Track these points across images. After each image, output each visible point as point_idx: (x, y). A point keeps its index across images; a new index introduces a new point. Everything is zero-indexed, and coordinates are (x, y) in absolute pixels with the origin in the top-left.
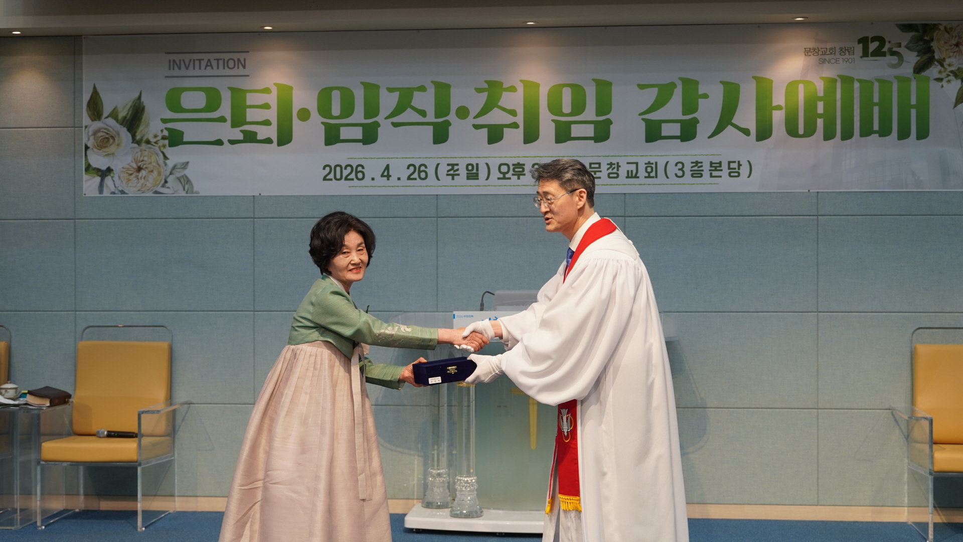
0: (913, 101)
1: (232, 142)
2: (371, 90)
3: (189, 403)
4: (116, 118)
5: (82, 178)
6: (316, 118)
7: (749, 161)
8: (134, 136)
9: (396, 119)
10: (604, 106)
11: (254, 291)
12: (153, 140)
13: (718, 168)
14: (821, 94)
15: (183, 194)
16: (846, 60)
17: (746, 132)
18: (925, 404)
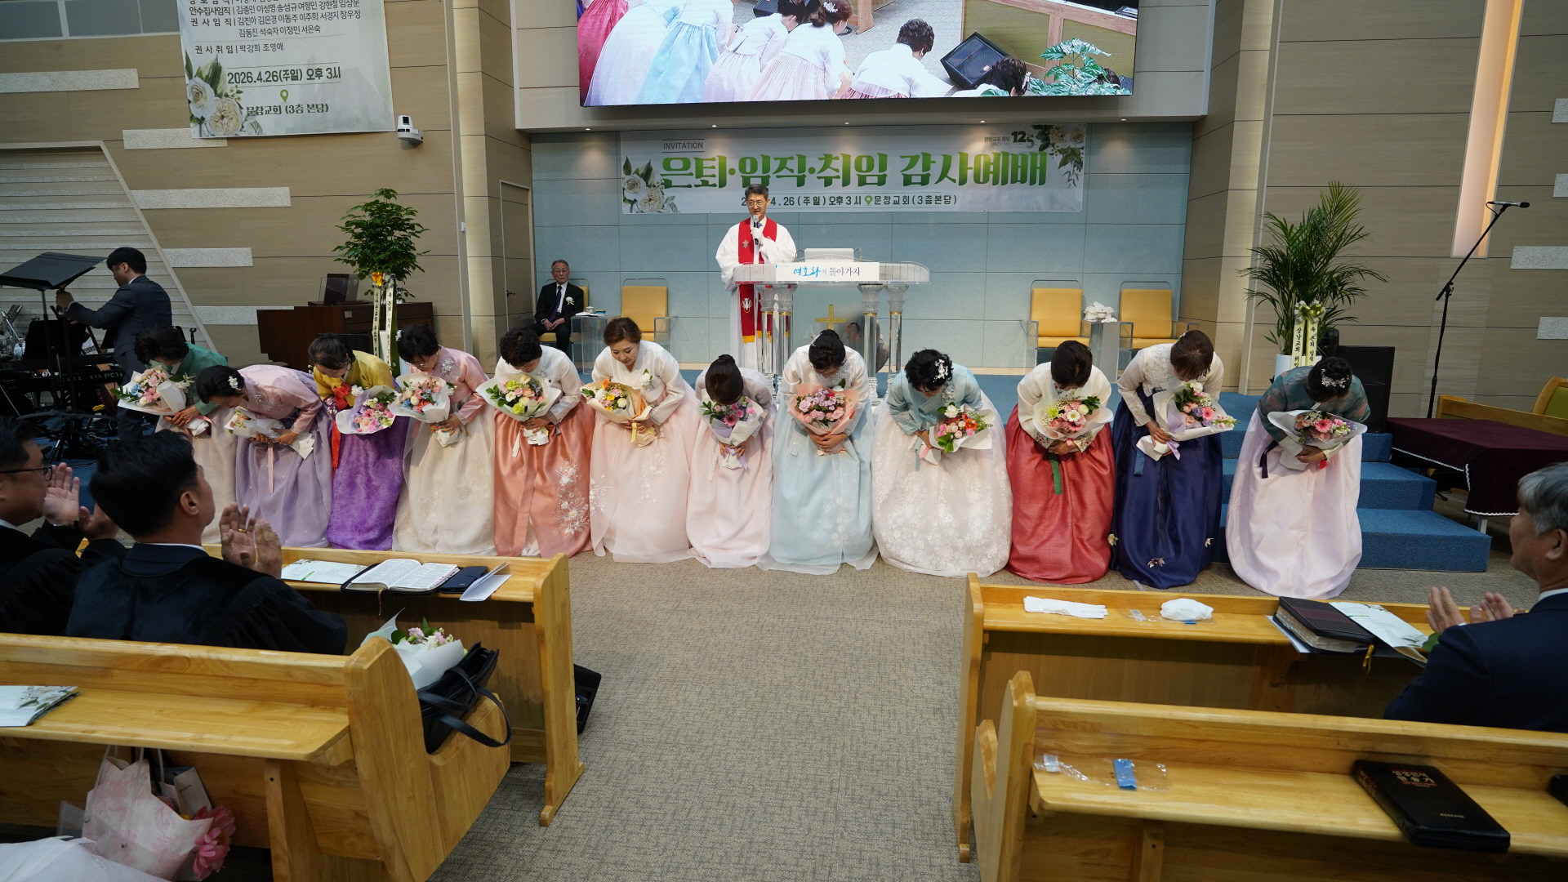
0: (1038, 165)
1: (696, 186)
2: (766, 158)
3: (677, 317)
4: (638, 174)
5: (622, 204)
6: (738, 173)
7: (955, 196)
8: (647, 184)
9: (779, 174)
10: (883, 168)
12: (657, 185)
13: (939, 199)
14: (992, 161)
15: (672, 212)
16: (1005, 143)
17: (954, 181)
18: (1035, 318)
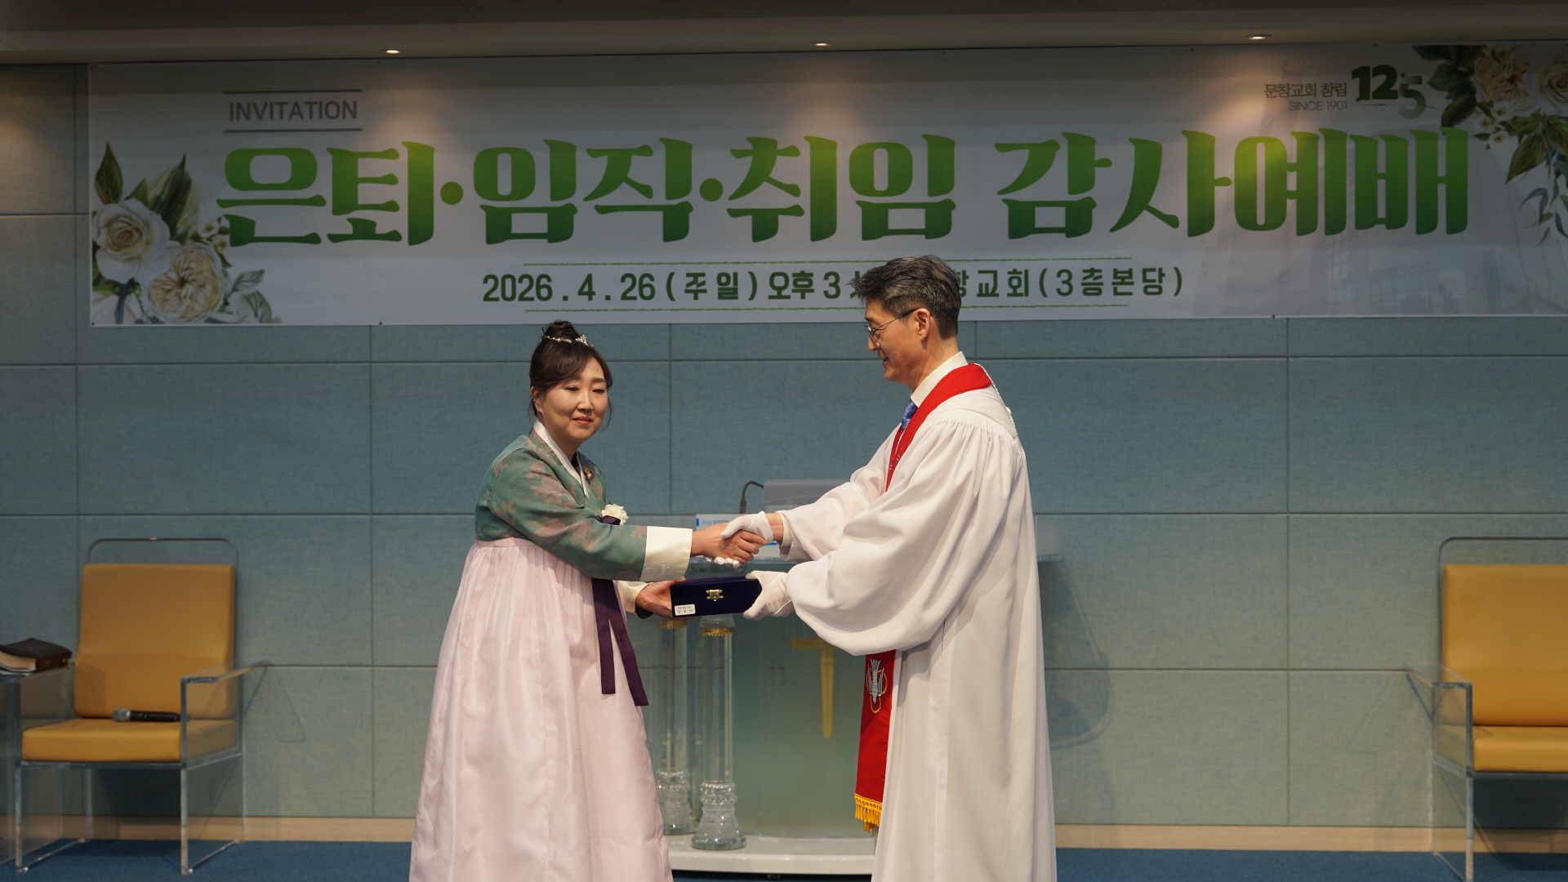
0: (1442, 171)
1: (335, 238)
2: (562, 153)
3: (266, 665)
4: (143, 199)
5: (89, 297)
6: (472, 199)
7: (1176, 269)
8: (173, 229)
9: (604, 201)
10: (941, 180)
11: (371, 482)
12: (204, 235)
13: (1127, 280)
14: (1293, 158)
15: (254, 323)
16: (1333, 104)
17: (1172, 221)
18: (1461, 662)
